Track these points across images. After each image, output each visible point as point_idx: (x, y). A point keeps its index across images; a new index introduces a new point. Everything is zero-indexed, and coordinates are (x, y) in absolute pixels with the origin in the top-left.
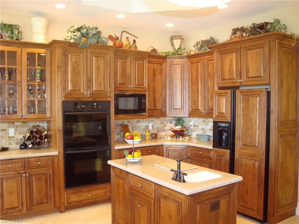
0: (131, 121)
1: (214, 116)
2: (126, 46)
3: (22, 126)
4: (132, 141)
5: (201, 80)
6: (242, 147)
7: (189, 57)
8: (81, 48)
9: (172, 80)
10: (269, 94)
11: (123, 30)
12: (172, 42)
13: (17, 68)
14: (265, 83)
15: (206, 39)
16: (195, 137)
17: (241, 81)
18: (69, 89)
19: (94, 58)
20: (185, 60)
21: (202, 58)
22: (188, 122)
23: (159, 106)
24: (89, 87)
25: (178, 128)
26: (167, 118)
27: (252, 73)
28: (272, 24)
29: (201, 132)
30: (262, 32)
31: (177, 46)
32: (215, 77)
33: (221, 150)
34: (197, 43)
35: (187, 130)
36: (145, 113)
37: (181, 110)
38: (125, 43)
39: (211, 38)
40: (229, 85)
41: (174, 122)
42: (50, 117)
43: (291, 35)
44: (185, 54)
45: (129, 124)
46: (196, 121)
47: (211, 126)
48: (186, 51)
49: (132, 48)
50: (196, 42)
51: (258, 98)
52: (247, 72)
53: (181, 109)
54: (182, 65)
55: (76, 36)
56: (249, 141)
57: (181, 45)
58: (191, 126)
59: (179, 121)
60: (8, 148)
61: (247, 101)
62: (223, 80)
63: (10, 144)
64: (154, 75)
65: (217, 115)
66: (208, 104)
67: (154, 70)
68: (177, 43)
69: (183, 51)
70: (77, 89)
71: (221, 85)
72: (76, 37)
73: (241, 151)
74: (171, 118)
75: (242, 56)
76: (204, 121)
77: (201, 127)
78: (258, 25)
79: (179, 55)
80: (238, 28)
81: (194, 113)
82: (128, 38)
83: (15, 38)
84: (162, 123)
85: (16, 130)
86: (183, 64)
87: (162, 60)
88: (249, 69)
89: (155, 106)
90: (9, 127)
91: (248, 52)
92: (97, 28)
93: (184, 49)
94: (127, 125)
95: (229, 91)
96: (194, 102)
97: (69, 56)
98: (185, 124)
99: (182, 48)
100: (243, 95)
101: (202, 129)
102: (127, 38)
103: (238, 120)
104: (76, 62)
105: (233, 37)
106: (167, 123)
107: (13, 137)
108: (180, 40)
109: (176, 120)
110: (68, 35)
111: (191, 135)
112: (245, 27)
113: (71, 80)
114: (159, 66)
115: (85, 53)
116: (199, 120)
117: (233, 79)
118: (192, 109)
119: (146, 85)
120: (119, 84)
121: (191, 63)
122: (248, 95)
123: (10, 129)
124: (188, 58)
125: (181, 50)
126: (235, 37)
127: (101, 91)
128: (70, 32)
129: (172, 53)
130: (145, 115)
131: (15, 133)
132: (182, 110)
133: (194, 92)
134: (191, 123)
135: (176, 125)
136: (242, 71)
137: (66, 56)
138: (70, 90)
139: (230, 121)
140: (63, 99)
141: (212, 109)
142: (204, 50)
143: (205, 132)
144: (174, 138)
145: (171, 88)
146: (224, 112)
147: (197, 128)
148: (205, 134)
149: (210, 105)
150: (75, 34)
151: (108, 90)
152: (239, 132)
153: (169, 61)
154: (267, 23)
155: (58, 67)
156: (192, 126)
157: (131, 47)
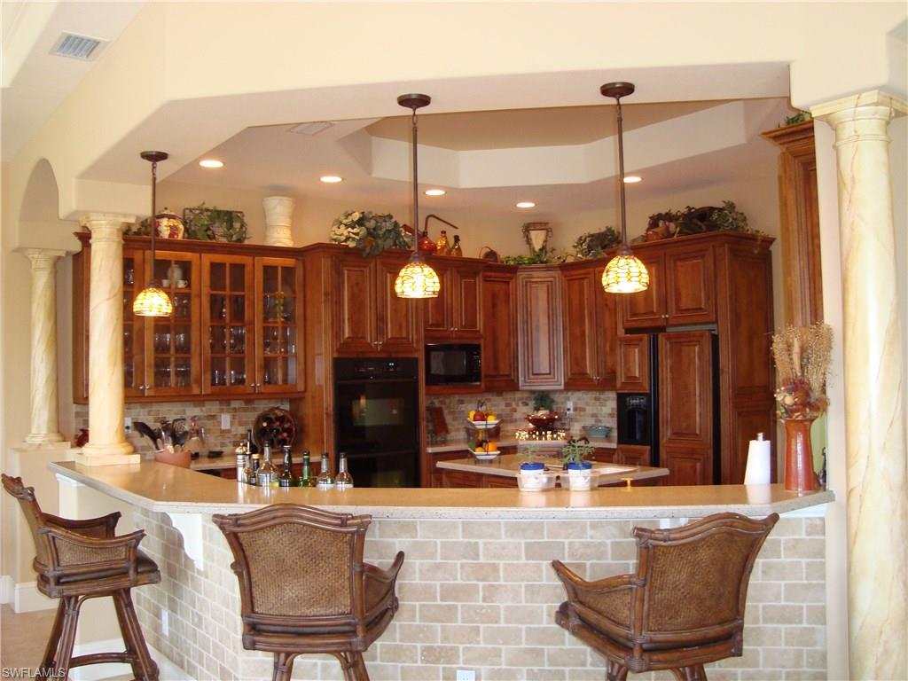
0: (447, 401)
1: (619, 385)
2: (443, 248)
3: (245, 410)
4: (484, 423)
5: (590, 314)
6: (673, 437)
7: (564, 267)
8: (367, 257)
9: (529, 315)
10: (715, 340)
11: (428, 214)
12: (527, 237)
13: (246, 297)
14: (708, 320)
15: (598, 231)
16: (578, 432)
17: (667, 316)
18: (347, 335)
19: (388, 275)
20: (557, 274)
21: (591, 270)
22: (562, 403)
23: (504, 369)
24: (380, 331)
25: (543, 414)
26: (518, 395)
27: (686, 303)
28: (721, 210)
29: (590, 422)
30: (704, 227)
31: (538, 245)
32: (619, 309)
33: (633, 447)
34: (580, 239)
35: (560, 419)
36: (478, 383)
37: (548, 376)
38: (440, 243)
39: (609, 229)
40: (646, 324)
41: (532, 403)
42: (303, 389)
43: (752, 235)
44: (556, 262)
45: (443, 407)
46: (579, 399)
47: (613, 409)
48: (558, 254)
49: (454, 253)
50: (578, 237)
51: (697, 348)
52: (678, 300)
53: (550, 374)
54: (550, 284)
55: (357, 234)
56: (684, 425)
57: (545, 241)
58: (569, 410)
59: (543, 399)
60: (222, 452)
61: (677, 354)
62: (634, 315)
63: (223, 445)
64: (494, 306)
65: (623, 380)
66: (605, 362)
67: (494, 296)
68: (538, 238)
69: (549, 254)
70: (360, 336)
71: (629, 325)
72: (357, 237)
73: (671, 445)
74: (526, 395)
75: (668, 271)
76: (596, 399)
77: (589, 410)
78: (697, 210)
79: (542, 263)
80: (660, 214)
81: (577, 382)
82: (445, 232)
83: (234, 238)
84: (507, 405)
85: (234, 417)
86: (551, 281)
87: (508, 275)
88: (680, 293)
89: (496, 368)
90: (222, 411)
91: (679, 263)
92: (390, 217)
93: (553, 250)
94: (440, 409)
95: (645, 337)
96: (576, 360)
97: (346, 272)
98: (554, 407)
99: (548, 248)
100: (670, 343)
101: (593, 415)
102: (442, 232)
103: (663, 389)
104: (357, 284)
105: (650, 233)
106: (517, 405)
107: (229, 431)
108: (544, 232)
109: (536, 399)
110: (339, 232)
111: (569, 429)
112: (674, 212)
113: (348, 319)
114: (503, 286)
115: (372, 265)
116: (585, 396)
117: (652, 313)
118: (572, 374)
119: (480, 325)
120: (432, 326)
121: (568, 280)
122: (680, 342)
123: (223, 416)
124: (562, 270)
125: (546, 252)
126: (656, 233)
127: (402, 338)
128: (342, 227)
129: (529, 259)
130: (480, 386)
131: (232, 424)
132: (552, 376)
133: (575, 340)
134: (570, 405)
135: (537, 409)
136: (669, 300)
137: (339, 273)
138: (349, 338)
139: (648, 392)
140: (336, 355)
141: (613, 372)
142: (594, 255)
143: (600, 421)
144: (535, 434)
145: (528, 332)
146: (637, 375)
147: (582, 413)
148: (600, 424)
149: (609, 363)
150: (355, 230)
151: (415, 337)
152: (665, 412)
153: (521, 275)
154: (712, 209)
155: (326, 294)
156: (572, 409)
157: (450, 251)
